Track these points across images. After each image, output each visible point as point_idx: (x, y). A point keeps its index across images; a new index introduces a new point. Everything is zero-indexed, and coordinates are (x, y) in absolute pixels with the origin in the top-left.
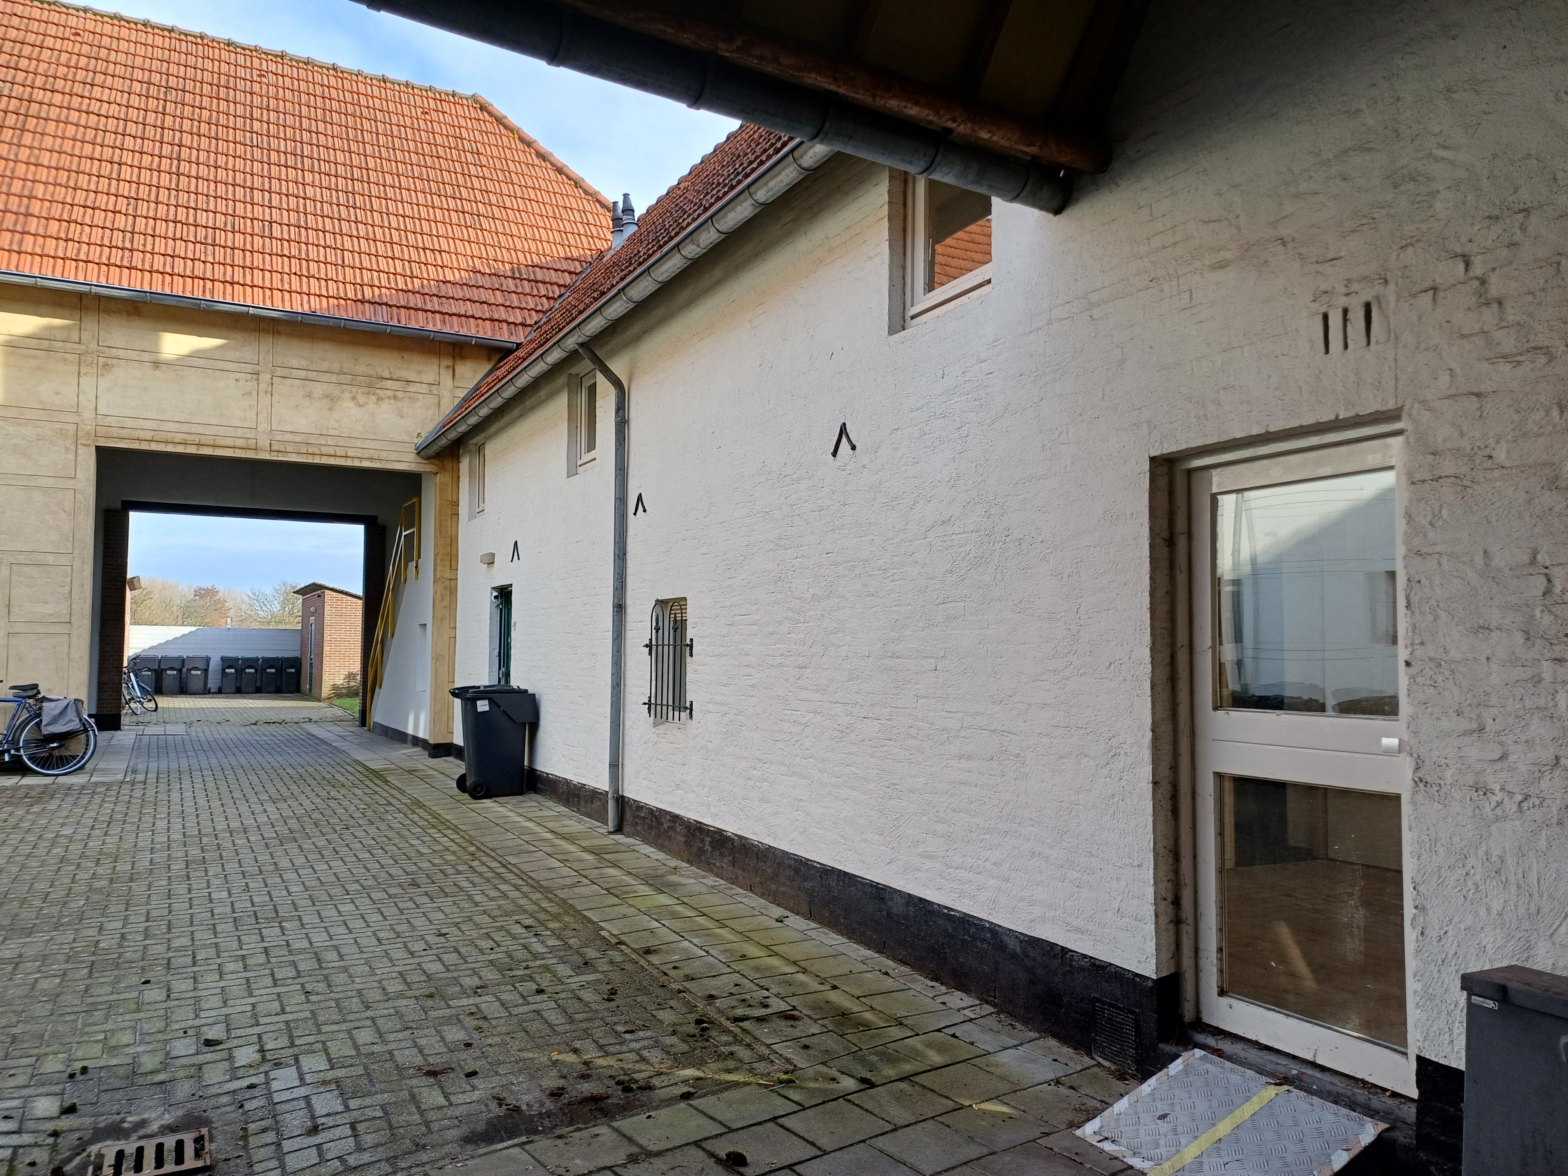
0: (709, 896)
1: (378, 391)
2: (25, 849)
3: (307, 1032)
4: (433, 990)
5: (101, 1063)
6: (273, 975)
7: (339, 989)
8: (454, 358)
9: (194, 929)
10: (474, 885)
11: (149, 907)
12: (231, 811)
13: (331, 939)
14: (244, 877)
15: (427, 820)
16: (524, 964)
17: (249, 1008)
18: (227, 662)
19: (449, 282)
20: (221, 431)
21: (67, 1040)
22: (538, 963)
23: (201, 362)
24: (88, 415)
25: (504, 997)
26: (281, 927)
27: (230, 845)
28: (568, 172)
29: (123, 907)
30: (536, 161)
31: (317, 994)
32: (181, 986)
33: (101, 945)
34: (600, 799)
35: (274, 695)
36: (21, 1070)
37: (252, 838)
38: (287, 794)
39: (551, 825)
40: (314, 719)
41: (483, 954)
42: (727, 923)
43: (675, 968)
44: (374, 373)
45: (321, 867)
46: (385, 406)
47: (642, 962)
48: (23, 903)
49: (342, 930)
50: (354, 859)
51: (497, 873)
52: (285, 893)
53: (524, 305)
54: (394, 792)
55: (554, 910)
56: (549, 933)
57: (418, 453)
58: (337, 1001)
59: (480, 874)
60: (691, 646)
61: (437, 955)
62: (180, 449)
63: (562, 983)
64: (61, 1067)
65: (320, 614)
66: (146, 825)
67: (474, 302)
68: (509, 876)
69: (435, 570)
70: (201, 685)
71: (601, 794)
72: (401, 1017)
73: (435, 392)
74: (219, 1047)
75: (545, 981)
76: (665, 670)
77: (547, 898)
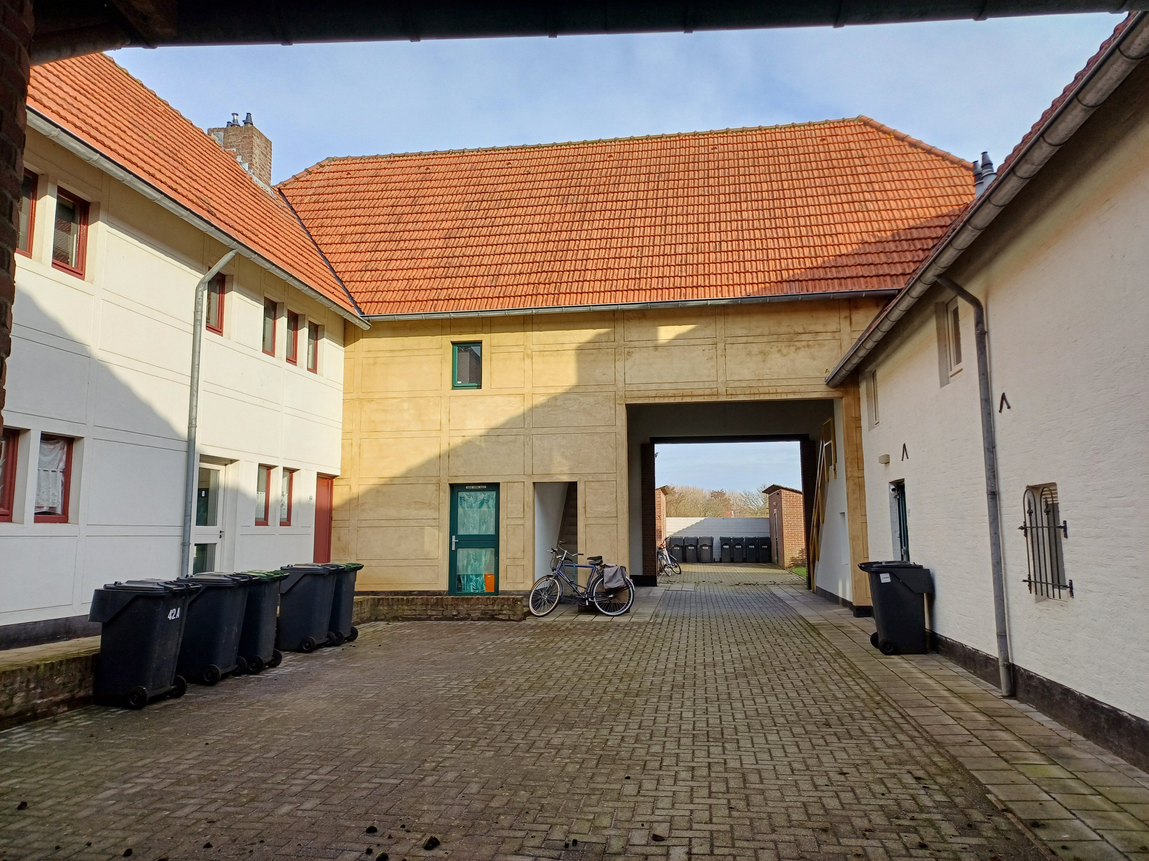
0: (1105, 775)
1: (796, 343)
2: (584, 666)
3: (724, 844)
4: (828, 825)
5: (586, 840)
6: (710, 787)
7: (756, 809)
8: (850, 310)
9: (666, 739)
10: (876, 731)
11: (642, 718)
12: (708, 650)
13: (757, 763)
14: (706, 702)
15: (845, 669)
16: (911, 815)
17: (688, 813)
18: (724, 541)
19: (844, 255)
20: (696, 385)
21: (571, 815)
22: (924, 816)
23: (681, 342)
24: (620, 385)
25: (889, 844)
26: (724, 747)
27: (702, 675)
28: (936, 151)
29: (627, 716)
30: (909, 150)
31: (738, 811)
32: (649, 785)
33: (609, 743)
34: (993, 665)
35: (754, 564)
36: (540, 834)
37: (718, 672)
38: (747, 639)
39: (948, 683)
40: (777, 582)
41: (875, 798)
42: (1127, 807)
43: (1064, 848)
44: (792, 331)
45: (760, 700)
46: (802, 353)
47: (1029, 835)
48: (574, 705)
49: (766, 756)
50: (785, 696)
51: (896, 723)
52: (731, 718)
53: (903, 260)
54: (824, 644)
55: (945, 765)
56: (937, 787)
57: (827, 384)
58: (751, 820)
59: (882, 722)
60: (1065, 528)
61: (836, 792)
62: (672, 400)
63: (945, 841)
64: (562, 837)
65: (779, 506)
66: (654, 656)
67: (863, 265)
68: (906, 727)
69: (846, 471)
70: (709, 556)
71: (993, 660)
72: (798, 846)
73: (838, 337)
74: (662, 843)
75: (929, 835)
76: (1042, 551)
77: (939, 753)
